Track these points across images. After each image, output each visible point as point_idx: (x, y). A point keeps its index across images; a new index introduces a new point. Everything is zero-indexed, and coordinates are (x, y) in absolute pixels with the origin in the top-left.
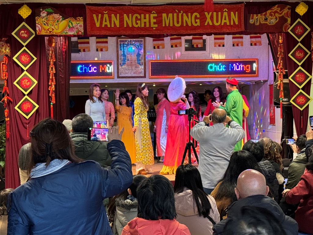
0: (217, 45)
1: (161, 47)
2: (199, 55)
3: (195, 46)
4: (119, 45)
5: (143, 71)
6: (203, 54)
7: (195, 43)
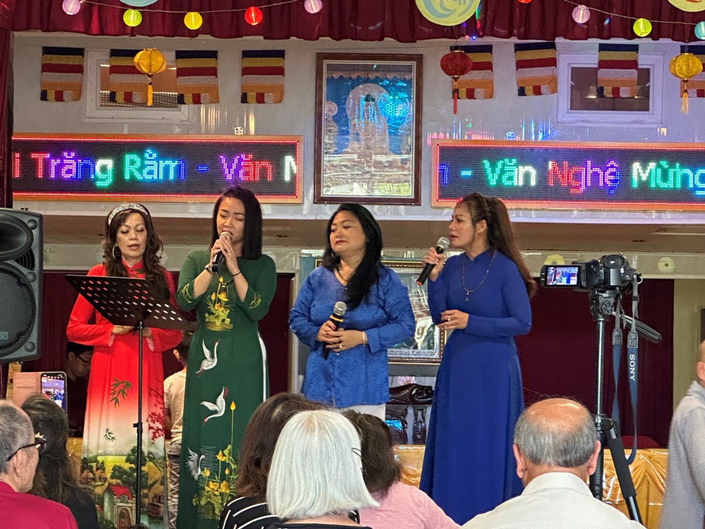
0: (693, 92)
1: (479, 92)
2: (622, 126)
3: (608, 92)
4: (325, 82)
5: (411, 178)
6: (636, 122)
7: (609, 82)
